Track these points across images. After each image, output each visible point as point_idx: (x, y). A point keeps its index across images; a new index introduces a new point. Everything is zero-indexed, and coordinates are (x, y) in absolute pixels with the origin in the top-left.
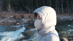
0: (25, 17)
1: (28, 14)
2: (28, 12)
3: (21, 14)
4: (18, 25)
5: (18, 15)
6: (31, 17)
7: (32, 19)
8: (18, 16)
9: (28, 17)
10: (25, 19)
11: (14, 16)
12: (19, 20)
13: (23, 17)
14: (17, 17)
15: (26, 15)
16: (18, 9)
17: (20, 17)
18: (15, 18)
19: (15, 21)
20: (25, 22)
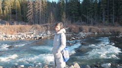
0: (84, 31)
1: (89, 25)
2: (89, 23)
3: (79, 26)
4: (73, 40)
6: (92, 30)
7: (93, 32)
8: (74, 28)
9: (88, 30)
10: (84, 32)
11: (69, 29)
12: (75, 34)
13: (81, 30)
14: (73, 29)
15: (86, 28)
16: (75, 19)
17: (77, 30)
18: (70, 31)
19: (70, 35)
20: (82, 37)
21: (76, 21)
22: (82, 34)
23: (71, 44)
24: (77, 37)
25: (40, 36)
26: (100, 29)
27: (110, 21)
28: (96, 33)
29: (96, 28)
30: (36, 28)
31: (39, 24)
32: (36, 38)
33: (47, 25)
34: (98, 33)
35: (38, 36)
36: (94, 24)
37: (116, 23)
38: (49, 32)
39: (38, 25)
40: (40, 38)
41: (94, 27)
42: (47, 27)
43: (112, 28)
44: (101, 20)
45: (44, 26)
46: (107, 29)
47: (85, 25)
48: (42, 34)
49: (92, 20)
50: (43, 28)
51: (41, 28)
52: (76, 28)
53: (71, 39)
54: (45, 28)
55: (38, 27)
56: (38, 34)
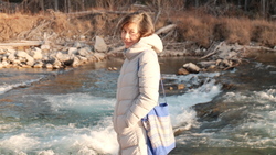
0: (233, 37)
1: (251, 18)
2: (251, 8)
3: (213, 19)
4: (191, 71)
5: (196, 22)
6: (265, 35)
7: (268, 45)
8: (195, 28)
9: (247, 33)
10: (231, 43)
11: (176, 29)
12: (198, 51)
13: (220, 34)
14: (191, 32)
15: (240, 26)
17: (207, 33)
18: (180, 38)
19: (181, 53)
20: (226, 61)
22: (227, 52)
23: (181, 87)
24: (204, 63)
25: (67, 58)
30: (53, 26)
31: (61, 8)
32: (52, 62)
33: (92, 16)
35: (60, 57)
36: (272, 13)
38: (100, 42)
39: (58, 14)
40: (69, 64)
41: (270, 24)
42: (93, 23)
45: (80, 18)
47: (237, 15)
48: (72, 50)
50: (80, 26)
51: (72, 26)
52: (203, 28)
53: (181, 70)
54: (86, 26)
55: (59, 21)
56: (59, 47)
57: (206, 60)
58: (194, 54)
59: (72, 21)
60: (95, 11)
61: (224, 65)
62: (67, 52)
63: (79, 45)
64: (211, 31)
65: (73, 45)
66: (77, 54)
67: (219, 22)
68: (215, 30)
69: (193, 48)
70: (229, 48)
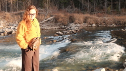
0: (77, 21)
1: (84, 14)
2: (83, 10)
3: (69, 14)
4: (59, 35)
5: (62, 15)
6: (89, 20)
7: (90, 24)
8: (62, 18)
9: (82, 20)
10: (76, 24)
11: (54, 18)
12: (63, 27)
13: (72, 20)
14: (60, 20)
15: (80, 17)
17: (67, 20)
18: (56, 22)
19: (56, 28)
20: (73, 31)
21: (65, 7)
22: (74, 27)
23: (55, 41)
24: (65, 31)
25: (10, 31)
26: (99, 19)
27: (115, 6)
28: (94, 25)
29: (95, 17)
30: (5, 18)
31: (9, 10)
32: (3, 32)
33: (21, 13)
34: (97, 24)
35: (7, 30)
36: (92, 11)
37: (123, 9)
39: (7, 13)
40: (10, 33)
41: (91, 16)
42: (21, 16)
43: (117, 17)
44: (101, 5)
45: (16, 14)
46: (110, 18)
47: (78, 13)
48: (12, 27)
49: (88, 5)
50: (15, 18)
51: (12, 18)
52: (65, 18)
53: (56, 34)
54: (18, 18)
55: (7, 16)
56: (7, 26)
57: (66, 30)
58: (62, 28)
59: (12, 16)
60: (21, 11)
61: (72, 32)
62: (10, 28)
63: (15, 25)
64: (68, 19)
65: (13, 25)
66: (14, 29)
67: (71, 15)
68: (70, 19)
69: (61, 26)
70: (75, 25)
